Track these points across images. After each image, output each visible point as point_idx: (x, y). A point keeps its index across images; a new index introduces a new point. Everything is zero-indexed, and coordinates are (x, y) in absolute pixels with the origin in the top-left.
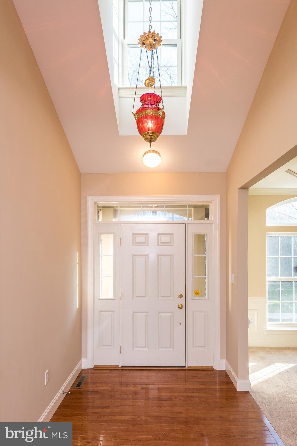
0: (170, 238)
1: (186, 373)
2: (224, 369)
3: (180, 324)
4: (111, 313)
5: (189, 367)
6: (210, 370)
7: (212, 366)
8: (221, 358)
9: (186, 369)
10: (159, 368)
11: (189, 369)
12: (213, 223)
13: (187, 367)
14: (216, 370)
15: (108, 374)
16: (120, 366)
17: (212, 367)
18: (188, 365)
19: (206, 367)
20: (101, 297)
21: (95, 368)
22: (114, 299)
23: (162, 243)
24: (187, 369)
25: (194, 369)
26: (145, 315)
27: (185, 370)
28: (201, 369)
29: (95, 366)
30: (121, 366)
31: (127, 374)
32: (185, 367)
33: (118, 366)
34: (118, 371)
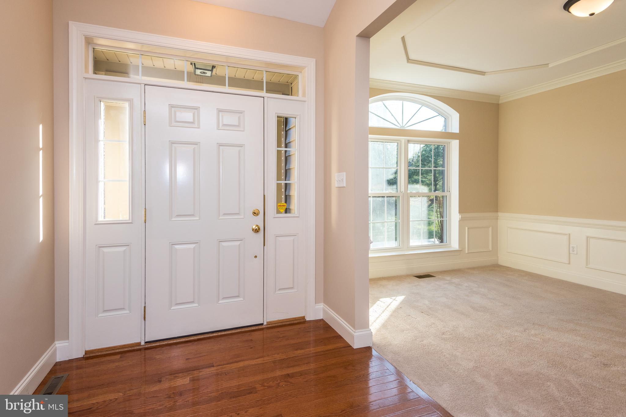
0: (239, 118)
1: (263, 334)
2: (320, 317)
3: (256, 257)
4: (124, 248)
5: (268, 323)
6: (301, 322)
7: (303, 316)
8: (317, 302)
9: (264, 327)
10: (219, 334)
11: (269, 326)
12: (305, 101)
13: (265, 323)
14: (310, 321)
15: (117, 364)
16: (143, 343)
17: (303, 318)
18: (268, 321)
19: (295, 319)
20: (101, 219)
21: (88, 356)
22: (130, 221)
23: (224, 125)
24: (266, 326)
25: (276, 325)
26: (194, 248)
27: (262, 329)
28: (288, 323)
29: (87, 352)
30: (146, 343)
31: (158, 357)
32: (262, 324)
33: (139, 344)
34: (139, 352)
